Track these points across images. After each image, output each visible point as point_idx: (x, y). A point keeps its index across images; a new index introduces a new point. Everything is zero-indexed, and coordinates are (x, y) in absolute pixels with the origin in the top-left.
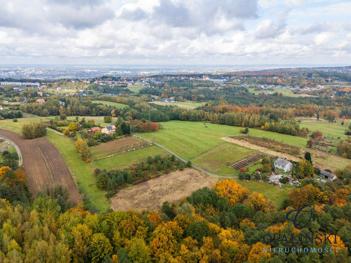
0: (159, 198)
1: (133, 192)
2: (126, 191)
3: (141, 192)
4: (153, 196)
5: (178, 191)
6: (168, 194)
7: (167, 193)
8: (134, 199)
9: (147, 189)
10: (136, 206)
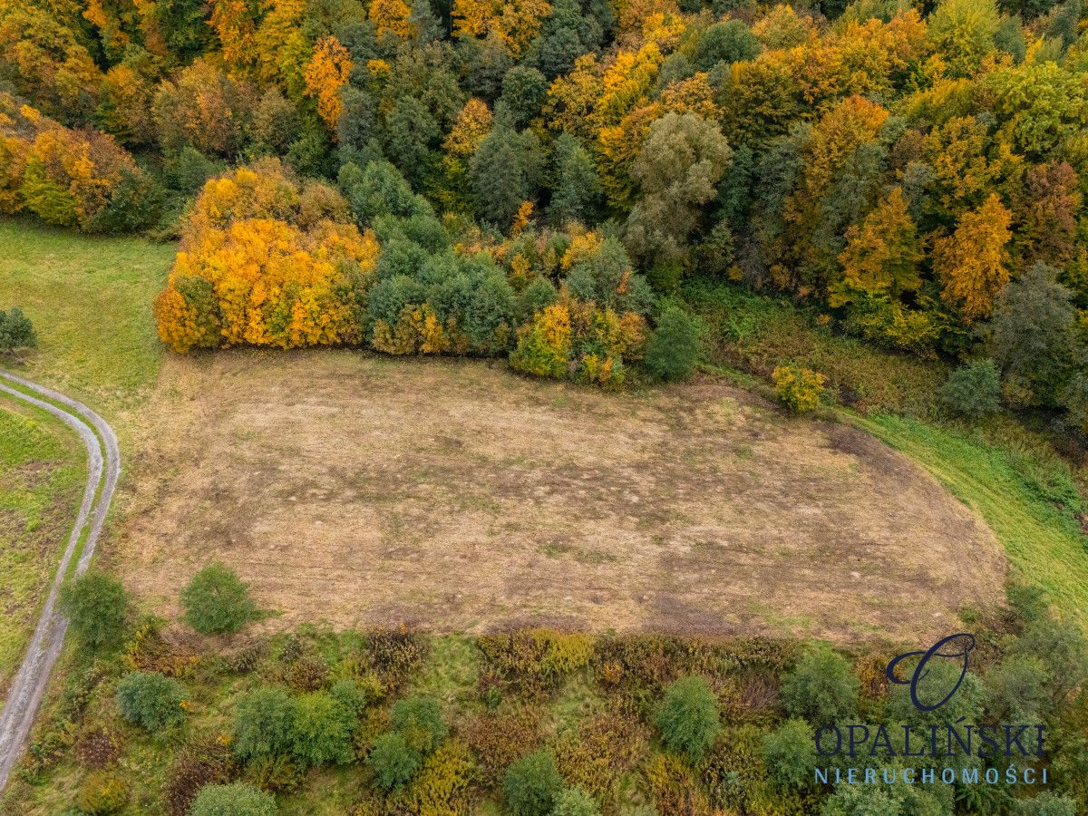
0: (640, 467)
1: (814, 586)
2: (872, 618)
3: (744, 559)
4: (674, 498)
5: (494, 451)
6: (572, 469)
7: (563, 476)
8: (820, 531)
9: (692, 563)
10: (819, 491)
